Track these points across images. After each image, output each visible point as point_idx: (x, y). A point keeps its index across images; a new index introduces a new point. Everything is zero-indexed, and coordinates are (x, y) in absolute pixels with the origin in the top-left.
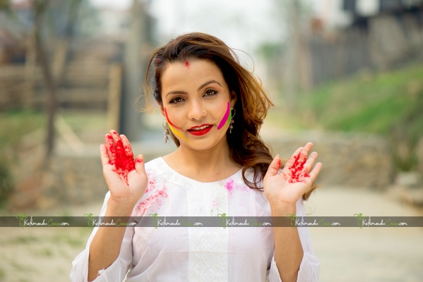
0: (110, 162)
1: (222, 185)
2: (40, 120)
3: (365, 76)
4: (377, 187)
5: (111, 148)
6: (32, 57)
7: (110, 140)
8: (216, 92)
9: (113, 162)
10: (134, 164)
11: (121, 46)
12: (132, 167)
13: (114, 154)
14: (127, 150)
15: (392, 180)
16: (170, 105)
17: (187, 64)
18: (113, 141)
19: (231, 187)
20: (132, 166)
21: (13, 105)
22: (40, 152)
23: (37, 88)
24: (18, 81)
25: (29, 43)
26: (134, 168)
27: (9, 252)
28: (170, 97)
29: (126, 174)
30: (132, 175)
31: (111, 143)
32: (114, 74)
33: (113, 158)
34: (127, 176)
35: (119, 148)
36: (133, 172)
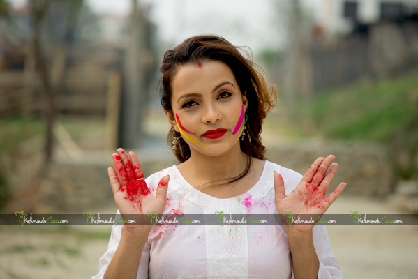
0: (120, 189)
1: (239, 201)
2: (39, 127)
4: (377, 196)
5: (121, 170)
6: (31, 63)
7: (119, 162)
8: (230, 95)
9: (124, 187)
11: (121, 52)
14: (136, 171)
15: (393, 189)
16: (183, 110)
17: (200, 65)
18: (122, 162)
19: (250, 203)
21: (12, 112)
22: (38, 159)
23: (36, 95)
24: (17, 88)
25: (28, 50)
27: (6, 261)
28: (183, 101)
29: (138, 199)
32: (113, 81)
34: (140, 202)
35: (128, 169)
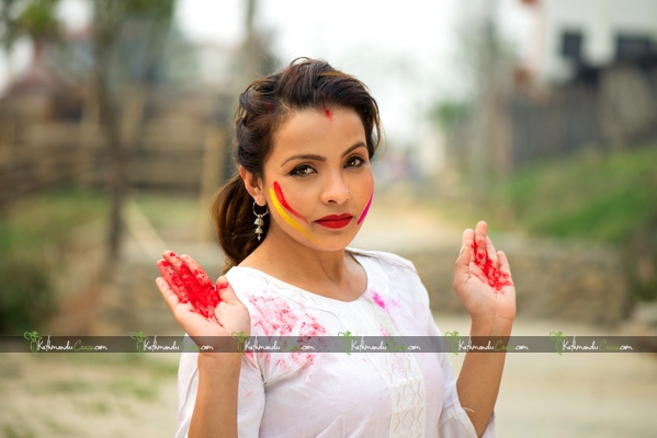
0: (181, 300)
1: (370, 302)
3: (591, 157)
4: (604, 323)
5: (174, 279)
7: (169, 268)
8: (362, 162)
10: (217, 294)
12: (217, 300)
13: (182, 288)
14: (199, 276)
15: (627, 313)
16: (290, 178)
17: (328, 113)
18: (173, 268)
20: (216, 298)
26: (220, 300)
28: (294, 164)
29: (211, 312)
30: (222, 310)
31: (171, 272)
33: (183, 294)
34: (214, 314)
35: (185, 277)
36: (221, 305)
